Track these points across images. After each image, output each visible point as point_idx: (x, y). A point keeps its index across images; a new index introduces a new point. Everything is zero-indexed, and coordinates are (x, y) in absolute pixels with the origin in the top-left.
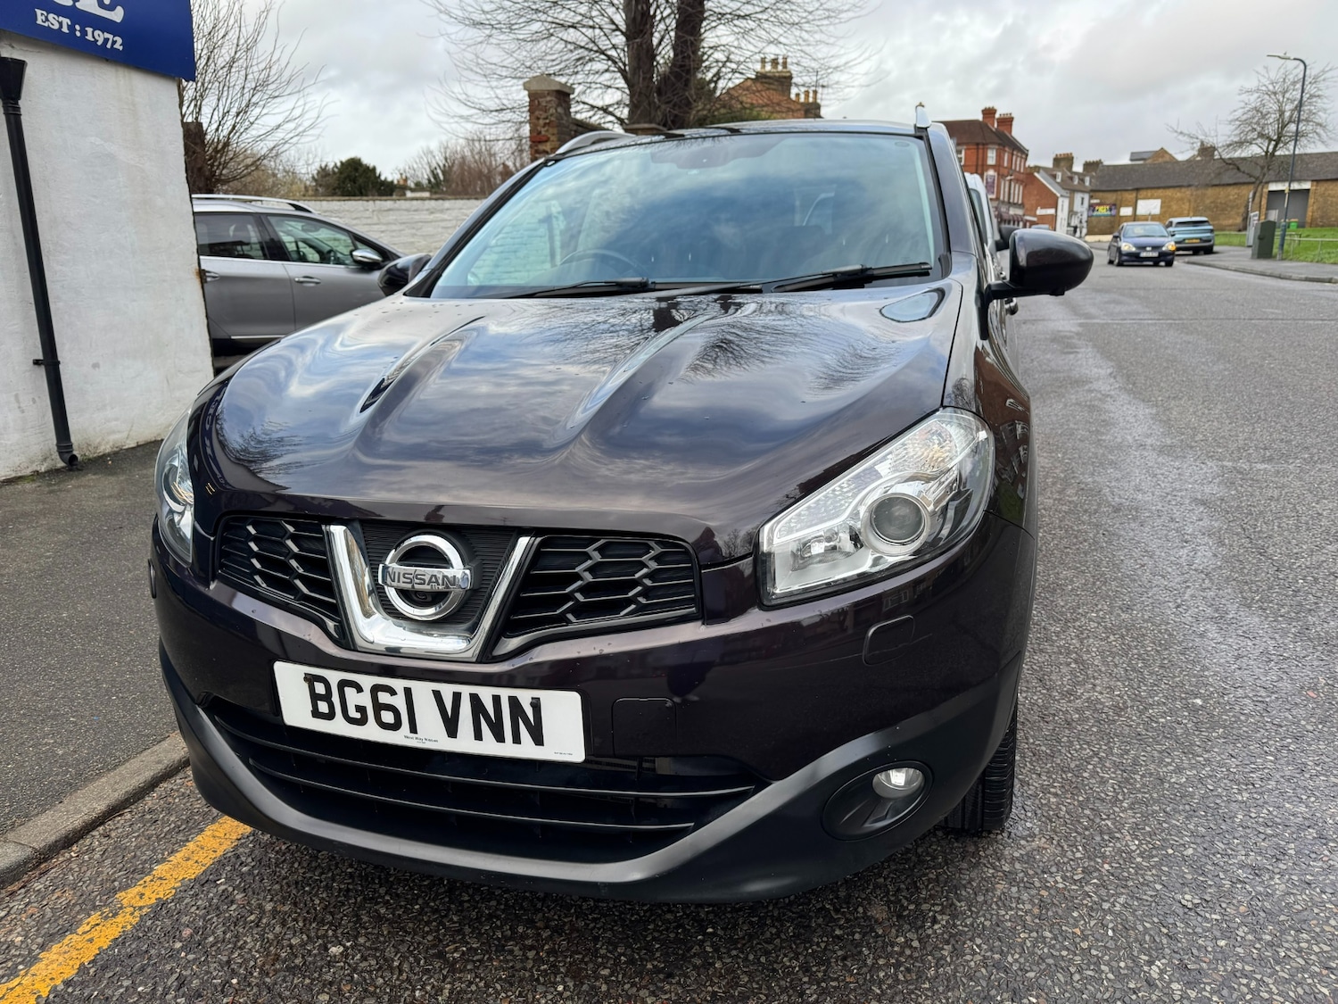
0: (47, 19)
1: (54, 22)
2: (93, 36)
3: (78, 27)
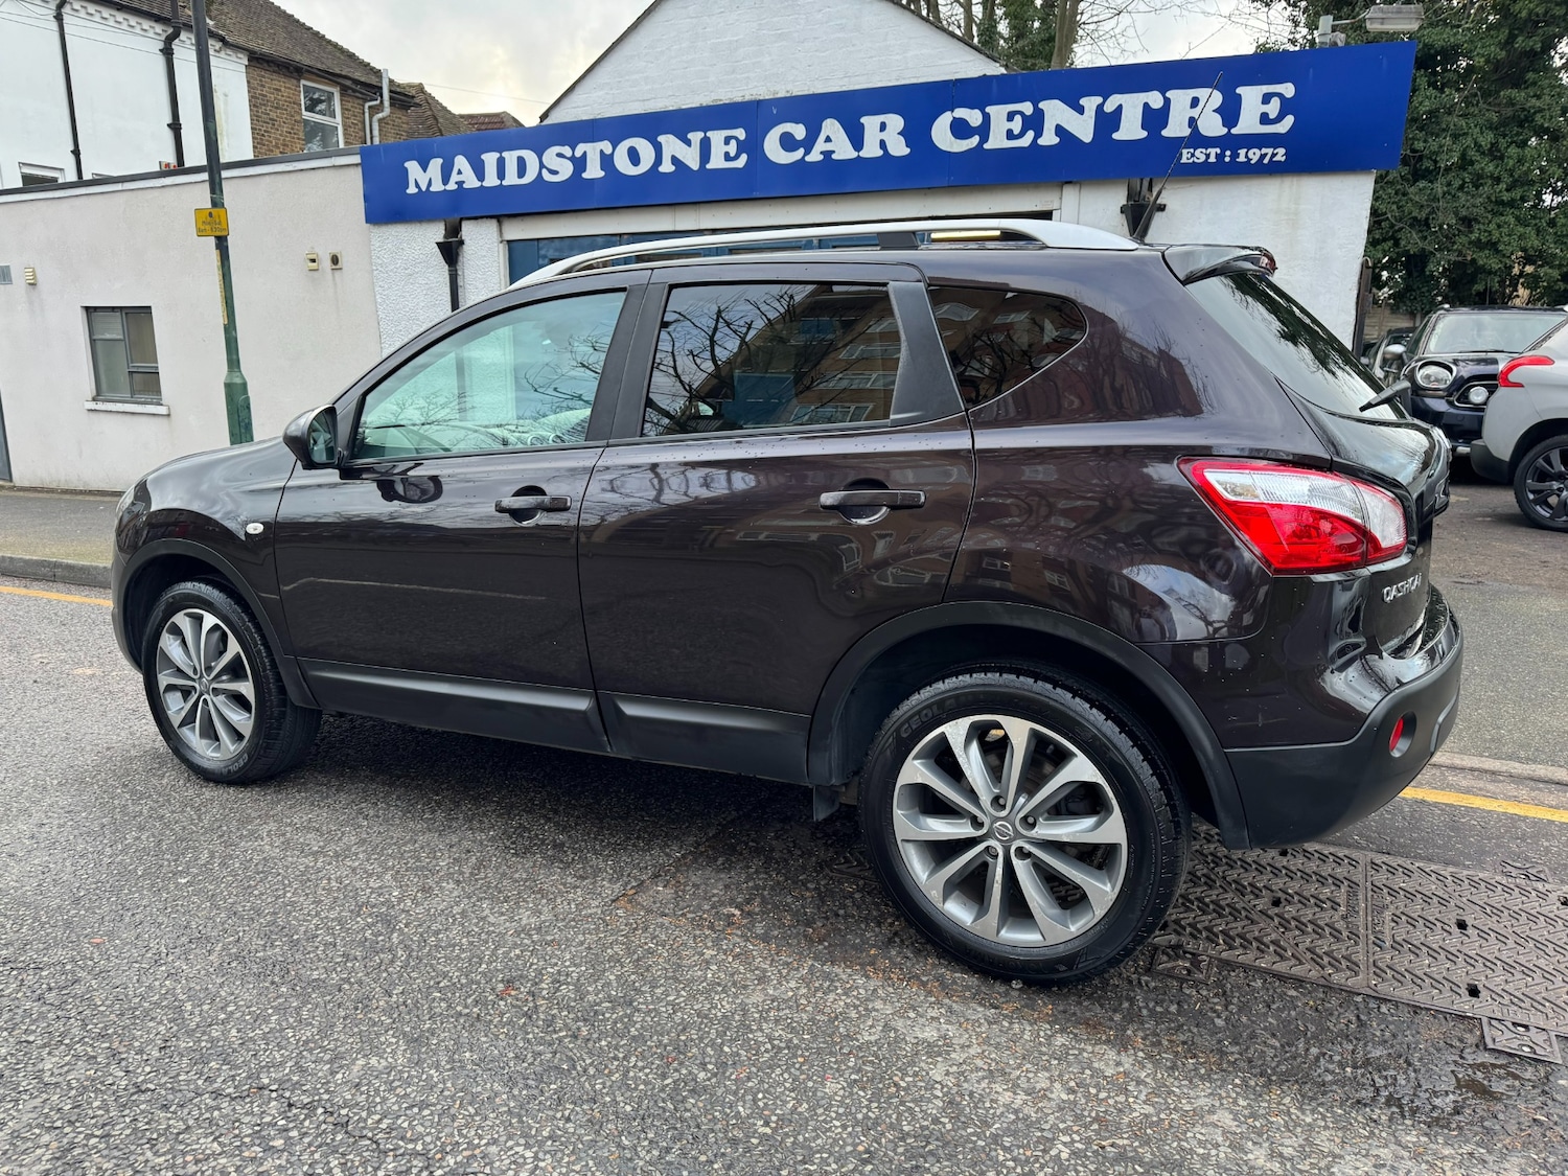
0: (1193, 155)
1: (1200, 155)
2: (1247, 156)
3: (1228, 153)
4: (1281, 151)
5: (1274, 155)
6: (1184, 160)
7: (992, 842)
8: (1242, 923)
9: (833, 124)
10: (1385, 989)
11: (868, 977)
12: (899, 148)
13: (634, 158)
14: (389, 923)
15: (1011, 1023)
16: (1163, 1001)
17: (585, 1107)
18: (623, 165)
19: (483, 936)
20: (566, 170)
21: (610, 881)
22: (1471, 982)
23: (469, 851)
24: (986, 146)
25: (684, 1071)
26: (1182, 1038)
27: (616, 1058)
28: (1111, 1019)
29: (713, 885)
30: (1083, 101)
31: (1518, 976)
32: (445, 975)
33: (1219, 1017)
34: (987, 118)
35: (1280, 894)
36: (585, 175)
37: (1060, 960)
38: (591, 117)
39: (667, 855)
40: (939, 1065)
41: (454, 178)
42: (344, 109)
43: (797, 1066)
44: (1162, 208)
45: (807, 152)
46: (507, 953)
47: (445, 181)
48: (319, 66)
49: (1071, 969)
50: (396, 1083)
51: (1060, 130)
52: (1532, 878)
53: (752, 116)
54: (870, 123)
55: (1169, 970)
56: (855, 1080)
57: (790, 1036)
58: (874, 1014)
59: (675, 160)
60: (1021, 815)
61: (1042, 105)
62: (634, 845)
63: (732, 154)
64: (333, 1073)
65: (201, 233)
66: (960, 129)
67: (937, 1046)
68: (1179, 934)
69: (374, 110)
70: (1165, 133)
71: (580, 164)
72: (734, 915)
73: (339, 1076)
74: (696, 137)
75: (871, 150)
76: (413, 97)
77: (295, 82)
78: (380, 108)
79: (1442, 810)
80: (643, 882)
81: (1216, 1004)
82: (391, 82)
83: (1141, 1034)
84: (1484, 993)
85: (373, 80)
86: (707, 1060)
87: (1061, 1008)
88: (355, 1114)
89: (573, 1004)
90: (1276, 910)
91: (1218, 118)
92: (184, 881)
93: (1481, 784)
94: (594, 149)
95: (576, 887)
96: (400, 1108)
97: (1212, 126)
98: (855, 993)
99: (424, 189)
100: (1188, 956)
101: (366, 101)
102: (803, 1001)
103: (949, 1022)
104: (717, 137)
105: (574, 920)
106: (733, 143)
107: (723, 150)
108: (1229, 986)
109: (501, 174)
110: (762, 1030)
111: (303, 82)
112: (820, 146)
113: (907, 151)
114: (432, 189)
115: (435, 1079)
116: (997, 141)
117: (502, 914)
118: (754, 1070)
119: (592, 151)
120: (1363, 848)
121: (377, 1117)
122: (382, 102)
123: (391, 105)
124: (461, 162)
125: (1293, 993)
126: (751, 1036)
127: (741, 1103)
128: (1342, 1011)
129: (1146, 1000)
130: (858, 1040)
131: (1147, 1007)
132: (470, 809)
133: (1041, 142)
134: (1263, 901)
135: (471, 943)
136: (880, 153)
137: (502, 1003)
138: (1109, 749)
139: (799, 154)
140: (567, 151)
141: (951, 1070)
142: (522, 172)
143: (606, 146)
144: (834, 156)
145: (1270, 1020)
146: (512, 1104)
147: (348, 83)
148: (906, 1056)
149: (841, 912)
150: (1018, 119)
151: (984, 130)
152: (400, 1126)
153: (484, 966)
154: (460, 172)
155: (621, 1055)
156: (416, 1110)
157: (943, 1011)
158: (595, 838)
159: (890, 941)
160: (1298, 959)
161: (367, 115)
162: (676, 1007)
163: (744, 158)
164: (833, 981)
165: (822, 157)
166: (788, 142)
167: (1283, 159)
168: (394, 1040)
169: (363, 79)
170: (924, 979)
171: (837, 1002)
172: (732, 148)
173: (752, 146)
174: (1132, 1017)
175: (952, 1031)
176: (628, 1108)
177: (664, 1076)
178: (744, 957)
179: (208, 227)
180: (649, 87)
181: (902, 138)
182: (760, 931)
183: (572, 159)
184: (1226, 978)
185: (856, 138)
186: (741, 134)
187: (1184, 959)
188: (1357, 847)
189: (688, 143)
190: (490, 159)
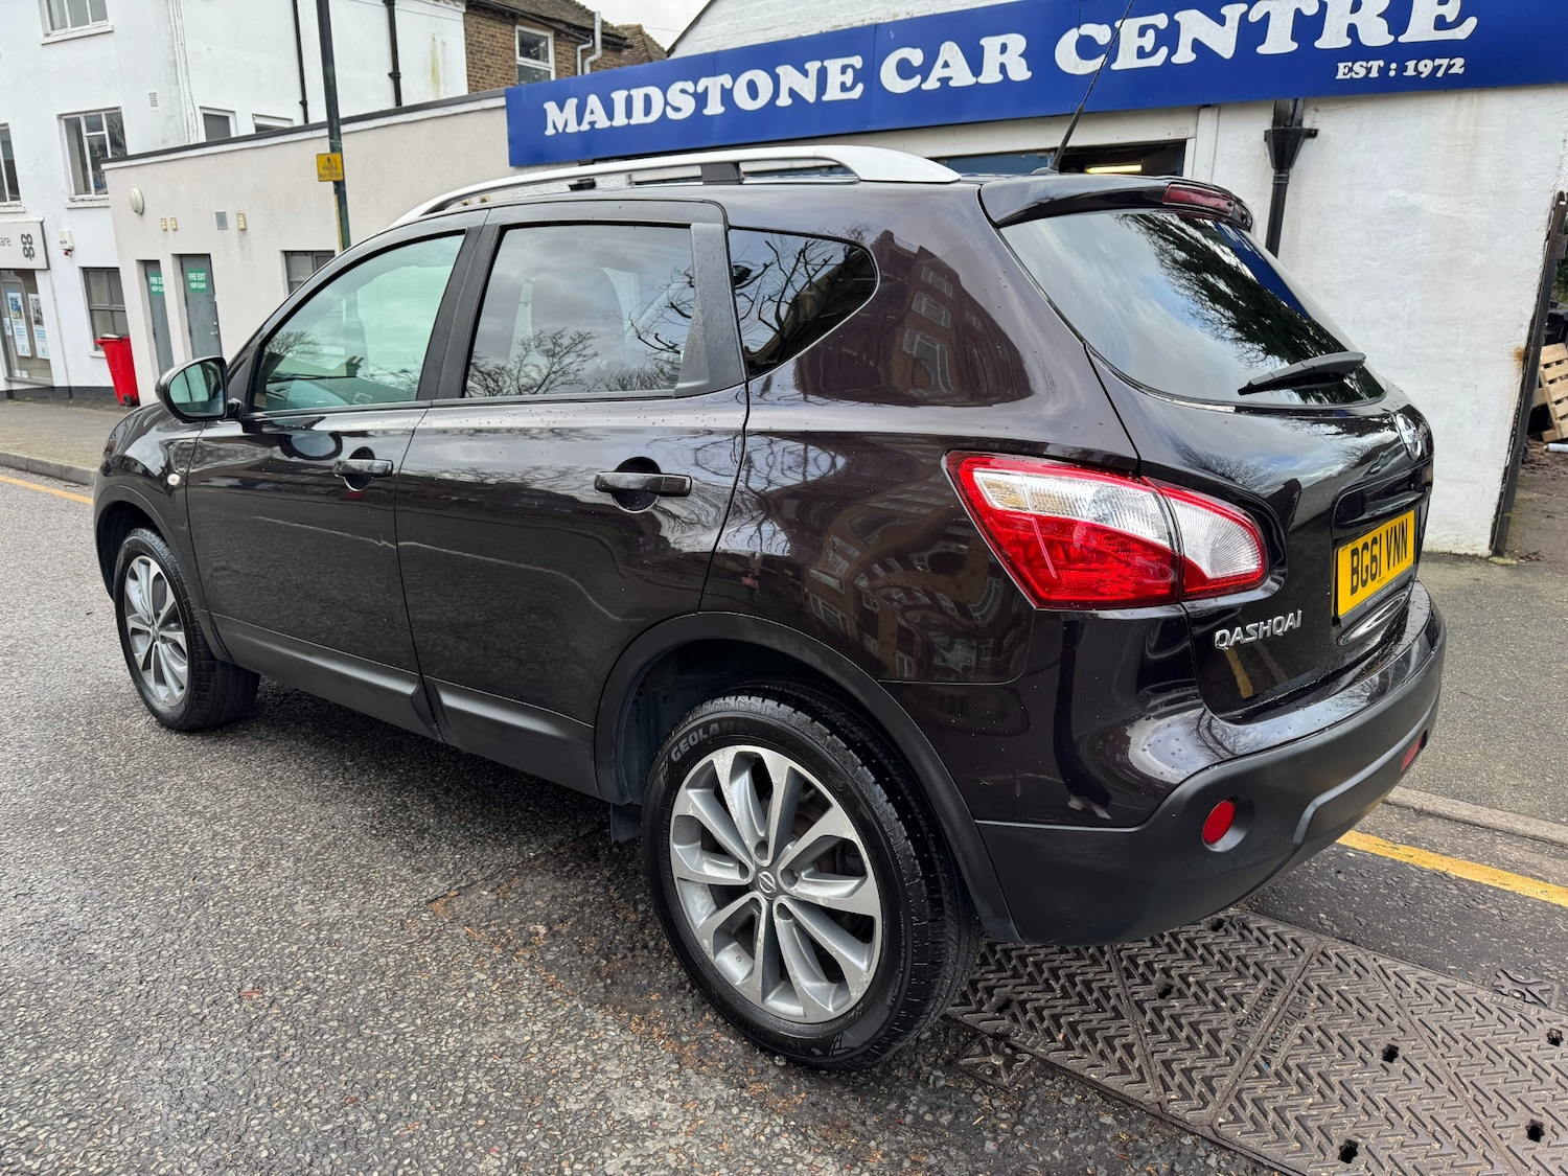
0: (1351, 70)
1: (1359, 69)
2: (1416, 69)
3: (1394, 66)
4: (1459, 61)
5: (1450, 67)
6: (1340, 76)
7: (756, 894)
8: (1103, 1016)
9: (951, 48)
10: (1229, 1131)
11: (623, 1029)
12: (1020, 72)
13: (753, 91)
14: (201, 898)
15: (741, 1111)
16: (939, 1107)
17: (224, 1145)
18: (743, 100)
19: (276, 926)
20: (688, 107)
21: (441, 880)
22: (1354, 1138)
23: (333, 827)
24: (1114, 67)
25: (352, 1118)
26: (932, 1161)
27: (296, 1091)
28: (864, 1123)
29: (543, 892)
30: (1225, 10)
31: (1424, 1138)
32: (208, 966)
33: (995, 1139)
34: (1116, 34)
35: (1177, 982)
36: (707, 112)
37: (815, 1043)
38: (715, 50)
39: (520, 854)
40: (626, 1153)
41: (588, 118)
42: (557, 53)
43: (471, 1130)
44: (1313, 134)
45: (924, 80)
46: (283, 948)
47: (580, 122)
48: (533, 10)
49: (825, 1055)
50: (72, 1086)
51: (1197, 45)
52: (1529, 998)
53: (868, 42)
54: (991, 45)
55: (971, 1066)
56: (521, 1158)
57: (489, 1090)
58: (599, 1076)
59: (792, 93)
60: (781, 867)
61: (1178, 17)
62: (496, 839)
63: (849, 84)
64: (25, 1064)
65: (322, 178)
66: (1086, 48)
67: (639, 1129)
68: (1015, 1019)
69: (586, 53)
70: (1319, 44)
71: (701, 99)
72: (537, 934)
73: (27, 1068)
74: (813, 67)
75: (991, 75)
76: (625, 39)
77: (510, 27)
78: (592, 51)
79: (1462, 890)
80: (474, 883)
81: (1003, 1120)
82: (604, 24)
83: (885, 1148)
84: (1362, 1158)
85: (587, 24)
86: (386, 1106)
87: (813, 1099)
88: (8, 1115)
89: (302, 1018)
90: (1158, 1003)
91: (1383, 24)
92: (59, 830)
93: (1536, 859)
94: (715, 84)
95: (405, 881)
96: (53, 1115)
97: (1376, 33)
98: (595, 1047)
99: (560, 130)
100: (1008, 1051)
101: (578, 44)
102: (534, 1050)
103: (673, 1100)
104: (833, 66)
105: (374, 919)
106: (850, 72)
107: (839, 80)
108: (1033, 1098)
109: (629, 114)
110: (465, 1078)
111: (518, 27)
112: (938, 72)
113: (1028, 75)
114: (568, 130)
115: (109, 1087)
116: (1126, 60)
117: (313, 903)
118: (424, 1127)
119: (713, 85)
120: (1324, 932)
121: (23, 1123)
122: (594, 45)
123: (603, 48)
124: (593, 101)
125: (1108, 1120)
126: (450, 1084)
127: (380, 1168)
128: (1157, 1155)
129: (921, 1102)
130: (557, 1107)
131: (915, 1114)
132: (369, 781)
133: (1175, 59)
134: (1148, 988)
135: (259, 932)
136: (1000, 78)
137: (236, 1006)
138: (859, 802)
139: (915, 82)
140: (689, 86)
141: (633, 1163)
142: (647, 111)
143: (726, 80)
144: (952, 83)
145: (1056, 1153)
146: (158, 1129)
147: (562, 27)
148: (596, 1136)
149: (652, 944)
150: (1151, 33)
151: (1112, 50)
152: (37, 1138)
153: (251, 961)
154: (592, 112)
155: (304, 1087)
156: (65, 1120)
157: (676, 1083)
158: (463, 827)
159: (681, 986)
160: (1142, 1074)
161: (579, 59)
162: (399, 1036)
163: (860, 87)
164: (584, 1029)
165: (938, 85)
166: (905, 69)
167: (1461, 71)
168: (105, 1035)
169: (576, 22)
170: (684, 1039)
171: (568, 1055)
172: (849, 78)
173: (868, 75)
174: (892, 1124)
175: (668, 1108)
176: (265, 1154)
177: (327, 1122)
178: (510, 987)
179: (327, 172)
180: (771, 15)
181: (1023, 61)
182: (549, 957)
183: (695, 95)
184: (1036, 1087)
185: (976, 63)
186: (857, 61)
187: (1002, 1054)
188: (1319, 929)
189: (805, 73)
190: (619, 97)
